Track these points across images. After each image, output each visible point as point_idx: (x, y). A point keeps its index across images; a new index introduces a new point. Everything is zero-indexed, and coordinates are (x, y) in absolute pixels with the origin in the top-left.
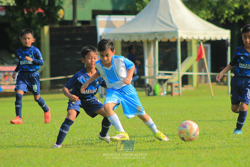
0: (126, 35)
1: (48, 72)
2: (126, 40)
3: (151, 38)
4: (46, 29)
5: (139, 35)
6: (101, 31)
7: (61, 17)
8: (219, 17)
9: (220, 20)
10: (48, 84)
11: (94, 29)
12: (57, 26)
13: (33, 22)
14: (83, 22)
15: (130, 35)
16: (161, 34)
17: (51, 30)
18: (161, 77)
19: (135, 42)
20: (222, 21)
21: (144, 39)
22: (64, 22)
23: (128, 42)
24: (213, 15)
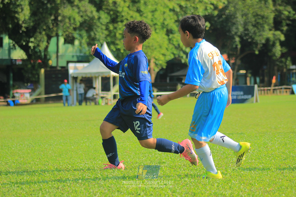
0: (84, 73)
1: (43, 92)
2: (84, 76)
3: (97, 75)
4: (43, 71)
5: (90, 73)
6: (71, 71)
7: (50, 65)
10: (44, 99)
11: (67, 71)
12: (48, 69)
13: (36, 67)
14: (62, 67)
15: (86, 74)
16: (102, 73)
17: (45, 71)
18: (102, 96)
19: (89, 77)
21: (93, 76)
22: (52, 67)
23: (85, 78)
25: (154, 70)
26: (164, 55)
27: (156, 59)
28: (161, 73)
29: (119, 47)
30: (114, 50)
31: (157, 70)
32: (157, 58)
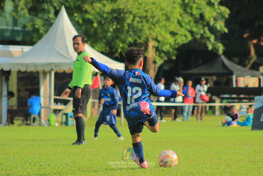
0: (23, 65)
2: (23, 69)
3: (47, 69)
5: (36, 65)
8: (114, 50)
9: (114, 53)
15: (27, 65)
16: (58, 65)
18: (56, 107)
19: (32, 72)
20: (117, 55)
21: (40, 69)
23: (25, 72)
24: (107, 49)
25: (155, 62)
26: (173, 34)
27: (158, 41)
28: (166, 68)
29: (88, 16)
30: (81, 21)
31: (159, 62)
32: (160, 38)
